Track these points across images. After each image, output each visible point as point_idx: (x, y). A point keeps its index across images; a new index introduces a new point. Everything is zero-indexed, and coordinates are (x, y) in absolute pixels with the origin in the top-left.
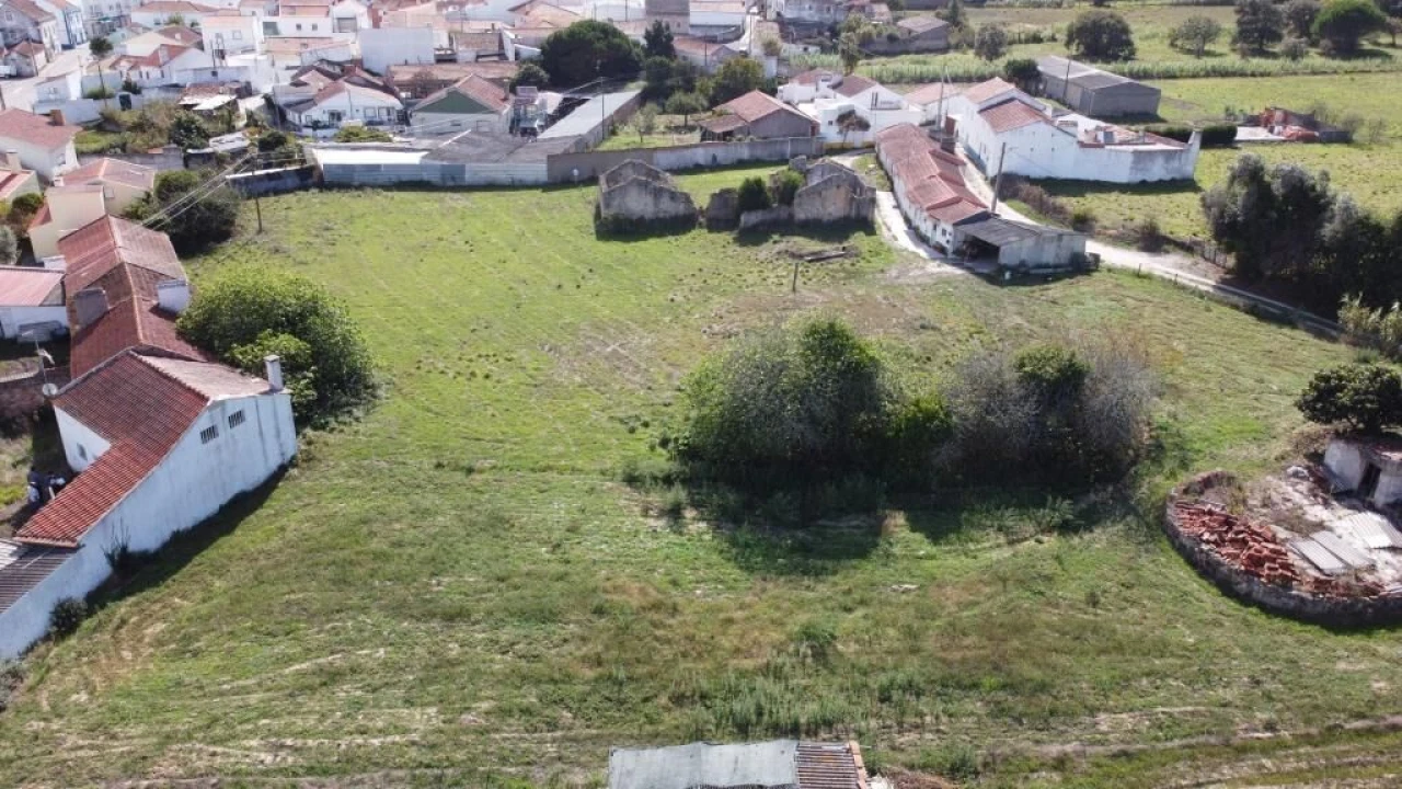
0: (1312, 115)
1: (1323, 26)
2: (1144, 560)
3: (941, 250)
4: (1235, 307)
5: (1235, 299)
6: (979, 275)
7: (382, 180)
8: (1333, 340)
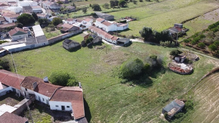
0: (131, 17)
1: (120, 4)
2: (172, 74)
3: (114, 44)
4: (149, 44)
5: (148, 43)
6: (122, 46)
7: (20, 50)
8: (160, 46)
